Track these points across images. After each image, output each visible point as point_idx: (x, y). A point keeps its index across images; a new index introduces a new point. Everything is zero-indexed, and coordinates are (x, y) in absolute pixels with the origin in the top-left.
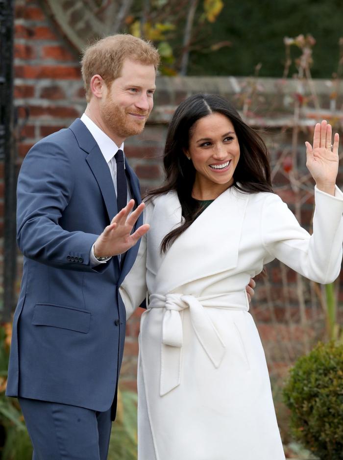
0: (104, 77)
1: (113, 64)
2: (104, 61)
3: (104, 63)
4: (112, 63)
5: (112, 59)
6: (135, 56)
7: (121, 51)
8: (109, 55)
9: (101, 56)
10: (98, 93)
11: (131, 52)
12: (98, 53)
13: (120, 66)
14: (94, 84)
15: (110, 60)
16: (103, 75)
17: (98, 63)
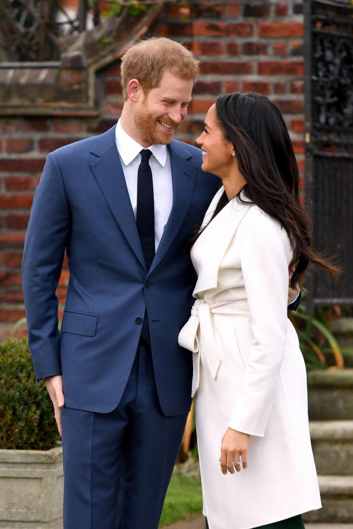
0: (142, 83)
1: (153, 74)
2: (144, 68)
3: (144, 70)
4: (151, 71)
5: (153, 68)
6: (176, 69)
7: (163, 61)
8: (150, 63)
9: (142, 61)
10: (134, 97)
11: (173, 63)
12: (140, 58)
13: (160, 77)
14: (131, 87)
15: (150, 68)
16: (142, 81)
17: (138, 67)
